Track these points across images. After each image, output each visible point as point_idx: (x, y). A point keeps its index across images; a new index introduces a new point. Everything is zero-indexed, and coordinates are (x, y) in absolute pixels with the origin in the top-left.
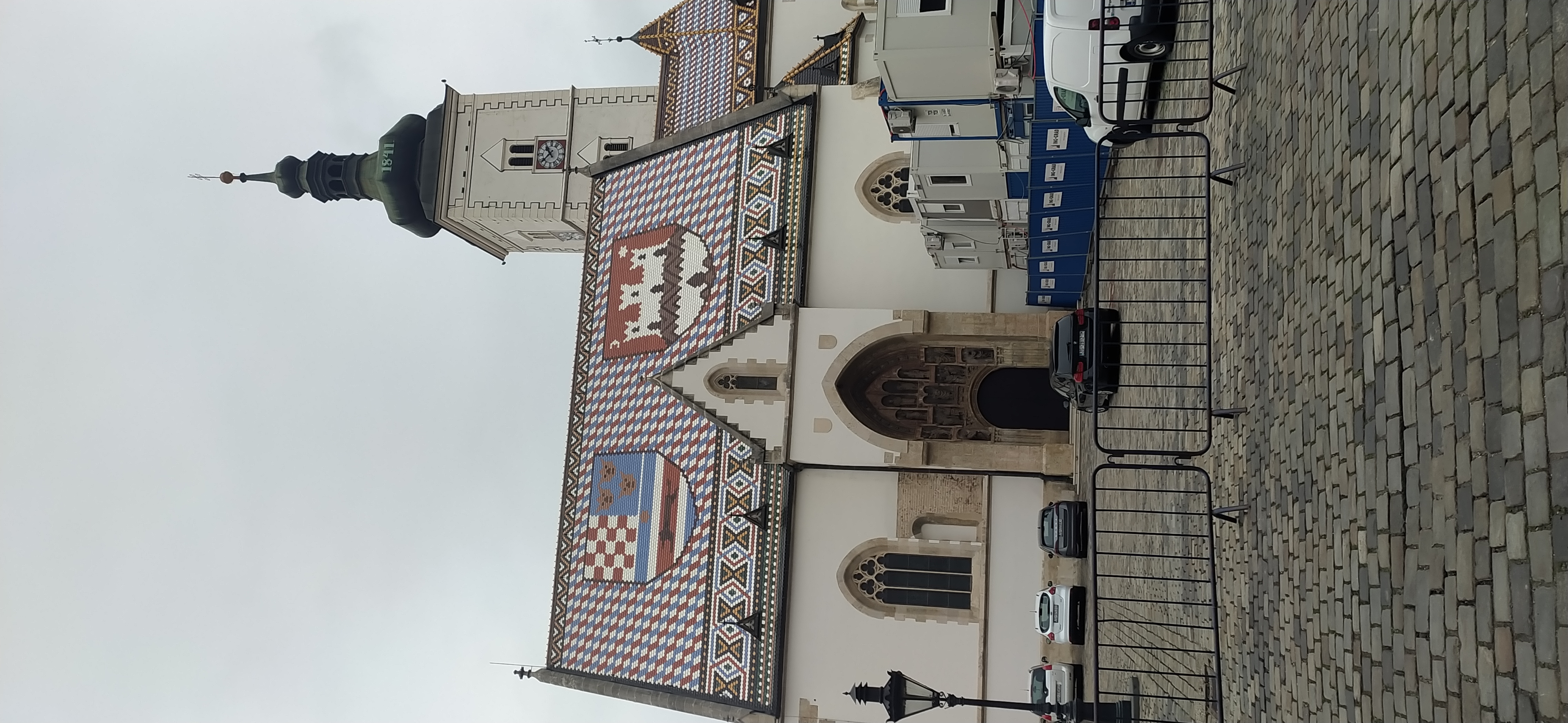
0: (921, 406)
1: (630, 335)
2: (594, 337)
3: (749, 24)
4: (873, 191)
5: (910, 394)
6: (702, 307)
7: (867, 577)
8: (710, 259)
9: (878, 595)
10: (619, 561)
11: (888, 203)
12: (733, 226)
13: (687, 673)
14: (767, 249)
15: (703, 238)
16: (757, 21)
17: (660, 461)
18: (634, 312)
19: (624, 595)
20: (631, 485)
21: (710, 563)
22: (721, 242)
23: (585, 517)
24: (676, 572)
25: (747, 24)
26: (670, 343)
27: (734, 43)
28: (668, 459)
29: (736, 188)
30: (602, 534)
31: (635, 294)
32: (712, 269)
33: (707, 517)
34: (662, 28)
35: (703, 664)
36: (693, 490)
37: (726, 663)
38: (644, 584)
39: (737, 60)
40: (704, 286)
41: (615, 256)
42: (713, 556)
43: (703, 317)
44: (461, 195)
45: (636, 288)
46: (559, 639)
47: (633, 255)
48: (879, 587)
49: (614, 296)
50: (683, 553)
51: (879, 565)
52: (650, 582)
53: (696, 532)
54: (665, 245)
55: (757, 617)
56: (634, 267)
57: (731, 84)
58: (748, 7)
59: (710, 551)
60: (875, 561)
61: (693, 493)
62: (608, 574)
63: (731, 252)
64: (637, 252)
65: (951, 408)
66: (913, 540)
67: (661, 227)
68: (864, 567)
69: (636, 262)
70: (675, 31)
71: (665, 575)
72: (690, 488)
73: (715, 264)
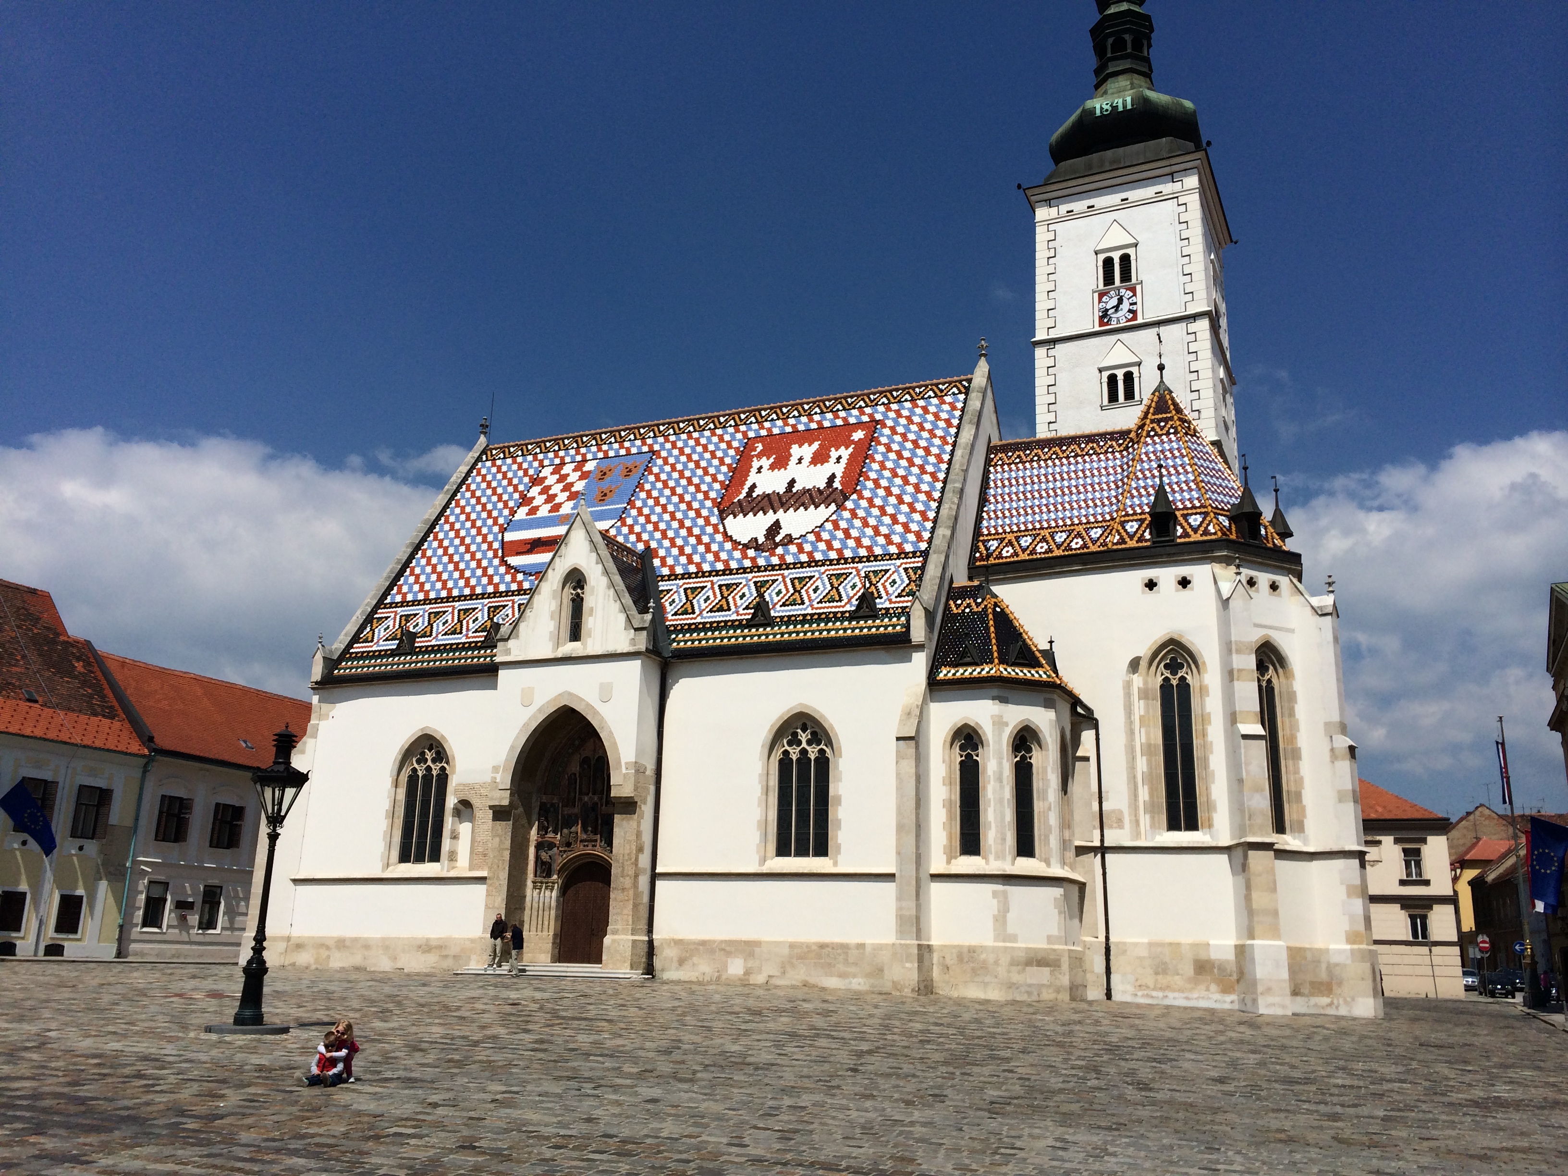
1: (756, 464)
2: (780, 423)
3: (1117, 537)
4: (804, 725)
5: (591, 786)
6: (739, 543)
7: (429, 757)
8: (790, 542)
9: (414, 770)
10: (539, 500)
11: (790, 743)
12: (812, 563)
13: (405, 589)
14: (758, 608)
15: (817, 529)
16: (1120, 547)
17: (608, 524)
18: (781, 463)
19: (506, 512)
20: (604, 497)
21: (483, 596)
22: (801, 550)
23: (600, 455)
24: (496, 562)
25: (1119, 534)
26: (721, 512)
27: (1103, 521)
30: (574, 477)
31: (800, 460)
32: (777, 545)
34: (1159, 421)
35: (404, 603)
37: (391, 626)
38: (504, 532)
39: (1079, 529)
40: (761, 540)
41: (860, 425)
42: (488, 598)
43: (728, 546)
44: (1064, 210)
45: (807, 459)
47: (847, 448)
48: (421, 770)
50: (508, 566)
51: (439, 767)
53: (520, 577)
55: (410, 651)
56: (832, 452)
57: (1049, 527)
58: (1144, 531)
59: (494, 594)
60: (443, 764)
62: (534, 491)
63: (782, 565)
64: (845, 453)
66: (456, 802)
67: (861, 474)
68: (438, 752)
69: (837, 453)
70: (1148, 439)
71: (500, 551)
73: (780, 550)
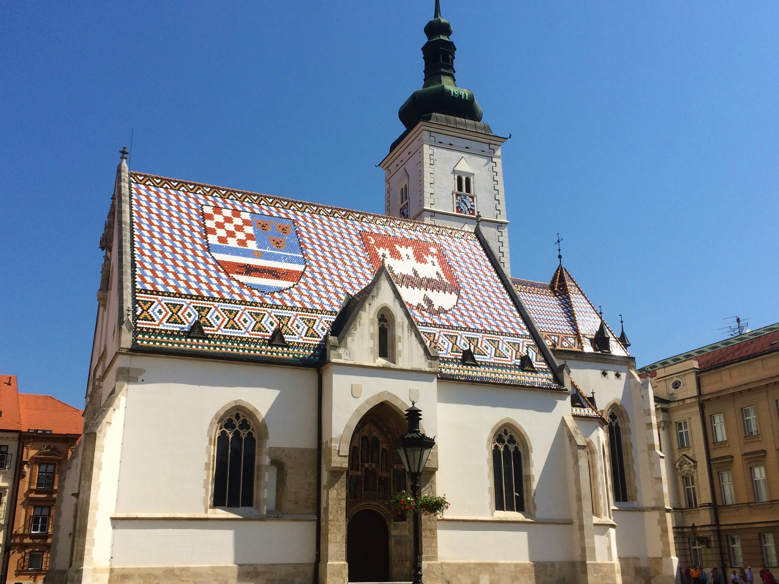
0: (363, 466)
1: (381, 251)
4: (505, 431)
5: (370, 457)
6: (411, 305)
7: (237, 424)
8: (446, 312)
9: (223, 433)
10: (221, 233)
11: (498, 441)
12: (469, 329)
13: (149, 280)
14: (461, 353)
15: (456, 307)
17: (300, 268)
18: (396, 255)
19: (197, 235)
20: (278, 245)
21: (235, 302)
22: (456, 319)
23: (247, 209)
24: (223, 275)
27: (570, 334)
28: (303, 273)
29: (494, 332)
30: (238, 221)
31: (408, 257)
32: (438, 313)
33: (269, 302)
34: (571, 286)
35: (158, 293)
36: (285, 291)
37: (163, 310)
38: (209, 251)
39: (561, 336)
40: (426, 307)
42: (240, 304)
44: (437, 140)
45: (412, 257)
46: (153, 183)
47: (433, 257)
48: (230, 433)
49: (405, 242)
50: (238, 281)
51: (247, 433)
52: (211, 255)
53: (256, 293)
54: (446, 281)
55: (205, 337)
56: (425, 257)
57: (545, 332)
58: (595, 346)
59: (243, 302)
60: (250, 430)
61: (283, 291)
62: (210, 224)
63: (453, 327)
64: (435, 260)
65: (361, 490)
66: (267, 460)
67: (455, 278)
68: (245, 421)
69: (429, 258)
71: (219, 267)
72: (287, 289)
73: (441, 315)
